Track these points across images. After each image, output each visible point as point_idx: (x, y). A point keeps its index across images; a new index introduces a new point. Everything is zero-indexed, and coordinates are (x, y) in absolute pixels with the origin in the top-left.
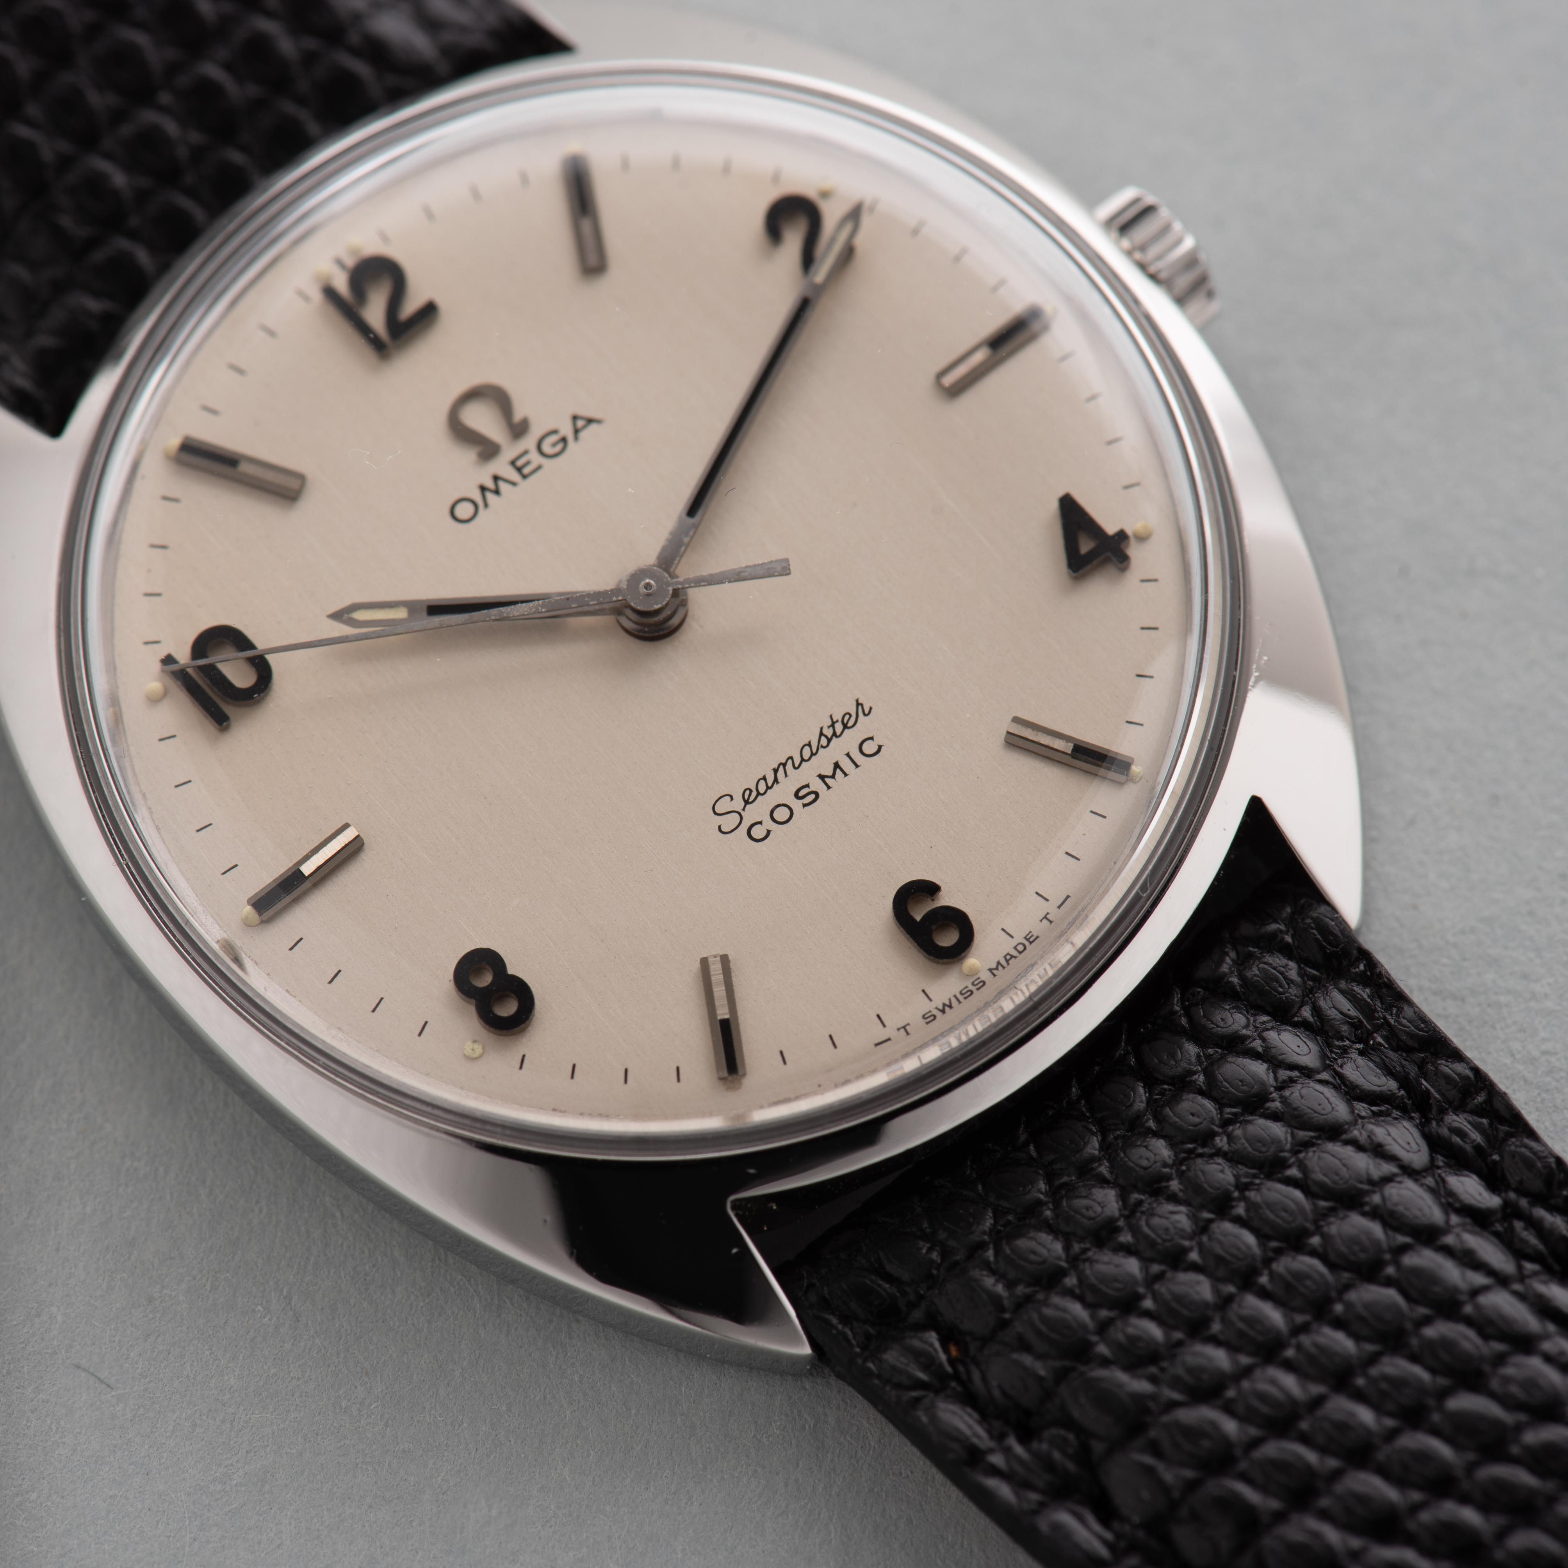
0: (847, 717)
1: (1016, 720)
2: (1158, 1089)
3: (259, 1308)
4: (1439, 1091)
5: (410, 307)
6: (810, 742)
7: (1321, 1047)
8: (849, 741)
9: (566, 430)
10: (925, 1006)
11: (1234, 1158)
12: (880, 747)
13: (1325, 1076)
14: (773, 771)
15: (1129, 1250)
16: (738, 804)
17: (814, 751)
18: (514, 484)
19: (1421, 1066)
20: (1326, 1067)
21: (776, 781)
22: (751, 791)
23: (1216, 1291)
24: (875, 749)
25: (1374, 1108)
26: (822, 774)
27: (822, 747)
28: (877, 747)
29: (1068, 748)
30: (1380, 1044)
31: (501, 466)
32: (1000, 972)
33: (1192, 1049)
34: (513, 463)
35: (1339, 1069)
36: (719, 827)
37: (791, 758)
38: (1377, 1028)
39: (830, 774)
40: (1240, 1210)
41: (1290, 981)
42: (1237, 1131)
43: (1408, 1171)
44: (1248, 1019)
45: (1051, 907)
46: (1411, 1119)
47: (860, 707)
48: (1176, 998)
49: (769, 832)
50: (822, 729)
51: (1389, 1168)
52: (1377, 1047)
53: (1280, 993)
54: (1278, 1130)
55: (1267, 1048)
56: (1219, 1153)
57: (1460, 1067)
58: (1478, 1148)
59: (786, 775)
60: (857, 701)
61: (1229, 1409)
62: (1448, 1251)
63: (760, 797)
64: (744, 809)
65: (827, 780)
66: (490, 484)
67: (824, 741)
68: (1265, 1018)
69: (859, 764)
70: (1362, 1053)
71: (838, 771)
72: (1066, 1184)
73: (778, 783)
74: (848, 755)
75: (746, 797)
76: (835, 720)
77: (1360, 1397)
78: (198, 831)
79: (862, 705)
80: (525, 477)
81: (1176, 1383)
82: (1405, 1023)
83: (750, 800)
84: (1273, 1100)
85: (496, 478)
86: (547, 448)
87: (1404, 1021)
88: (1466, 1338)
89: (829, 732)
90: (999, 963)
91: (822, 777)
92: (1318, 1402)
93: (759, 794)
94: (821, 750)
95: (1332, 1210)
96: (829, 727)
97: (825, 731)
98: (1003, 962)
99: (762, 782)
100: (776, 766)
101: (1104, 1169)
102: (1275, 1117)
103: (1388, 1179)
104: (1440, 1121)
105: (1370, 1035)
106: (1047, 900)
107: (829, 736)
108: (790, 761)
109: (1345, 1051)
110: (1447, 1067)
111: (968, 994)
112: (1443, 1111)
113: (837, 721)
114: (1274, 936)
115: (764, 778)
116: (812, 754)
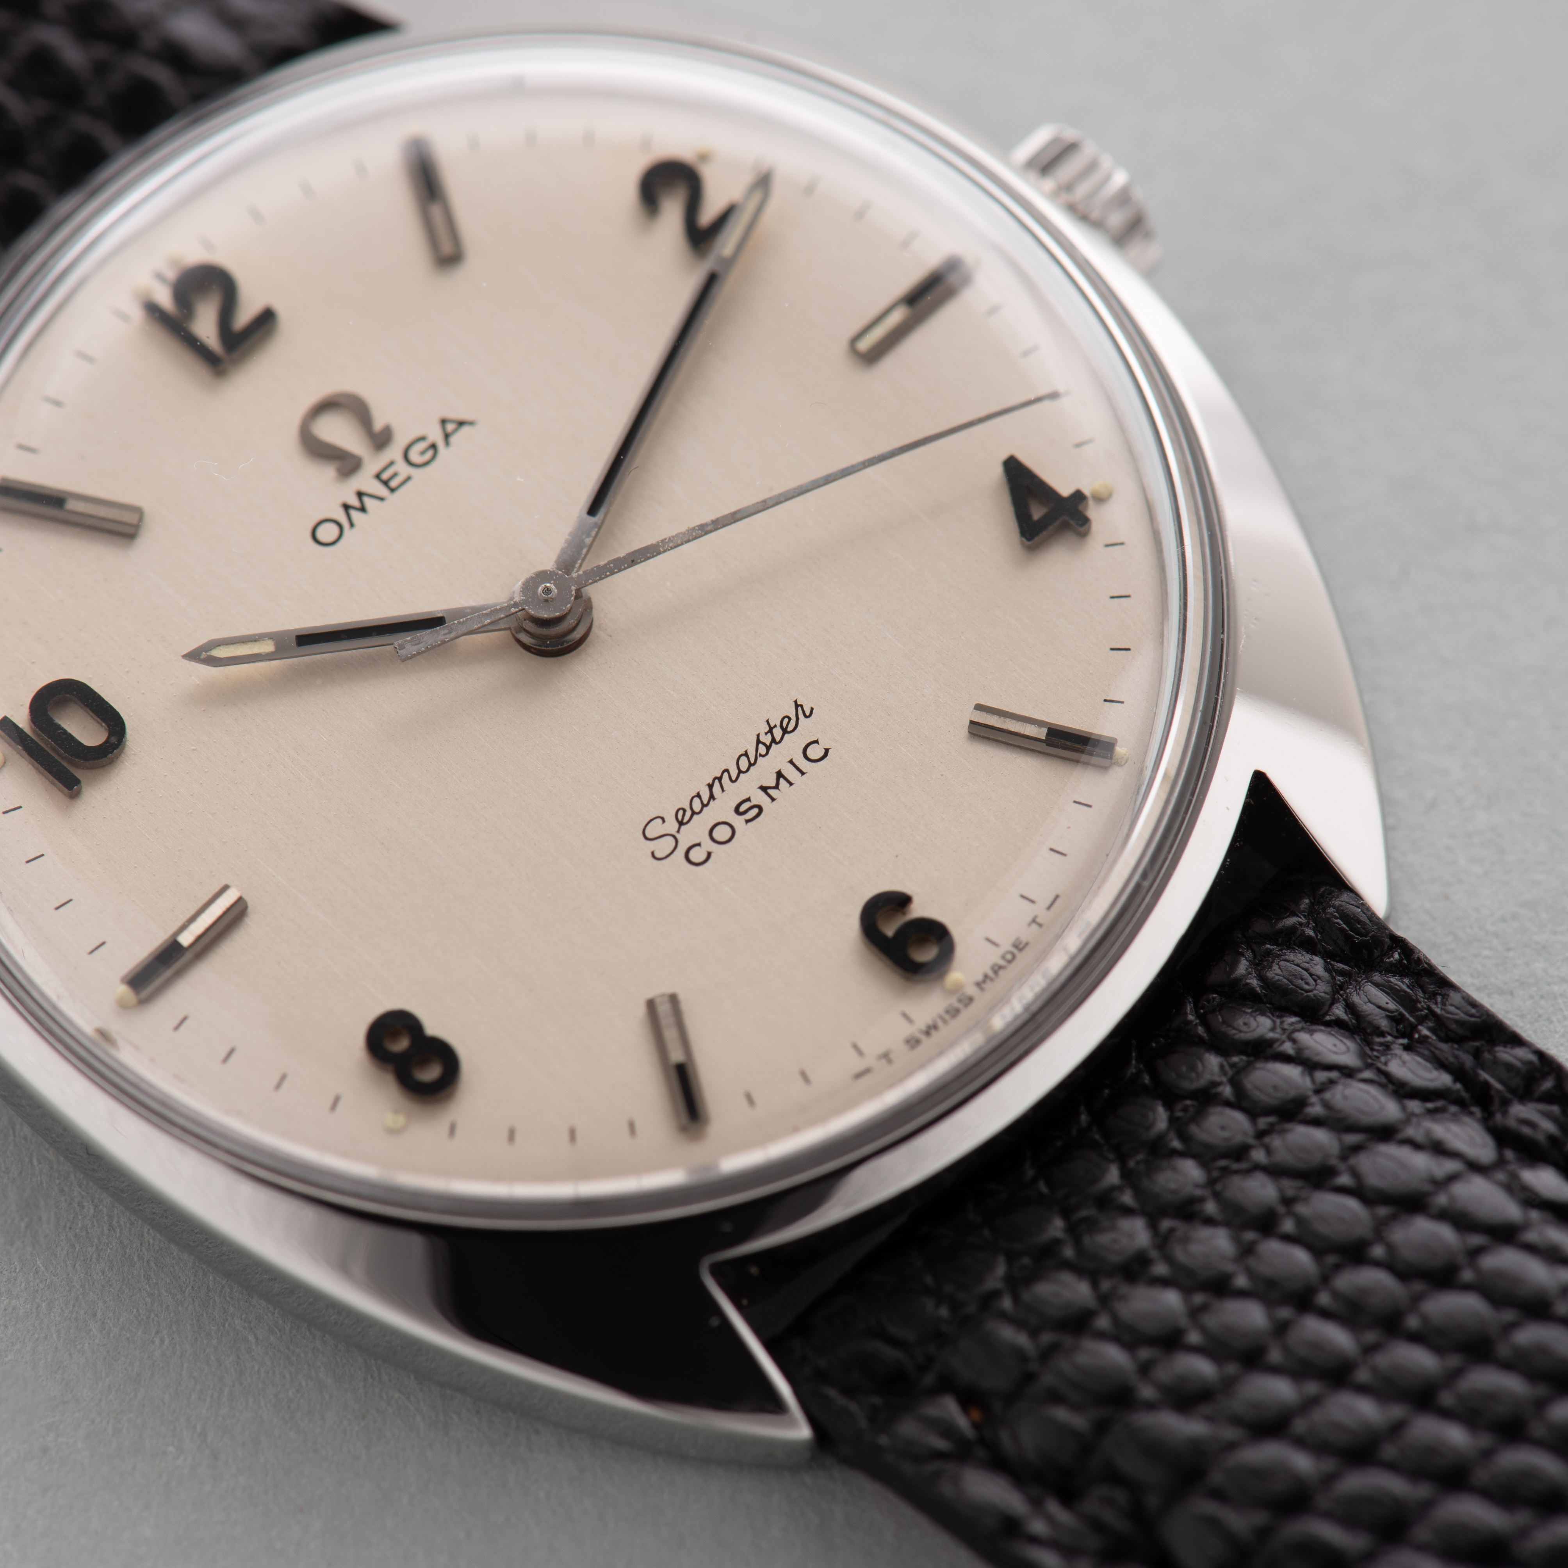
0: (786, 720)
1: (979, 707)
2: (1179, 1106)
3: (171, 1449)
4: (1500, 1081)
5: (244, 317)
6: (746, 752)
7: (1360, 1045)
8: (792, 746)
9: (435, 435)
10: (908, 1030)
11: (1275, 1171)
12: (827, 751)
13: (1368, 1074)
14: (707, 787)
15: (1164, 1282)
16: (671, 826)
17: (752, 761)
18: (381, 499)
19: (1477, 1054)
20: (1369, 1066)
21: (712, 797)
22: (684, 811)
23: (1271, 1317)
24: (822, 753)
25: (1430, 1105)
26: (764, 785)
27: (761, 755)
28: (824, 751)
29: (1042, 733)
30: (1427, 1037)
31: (365, 480)
32: (988, 985)
33: (1213, 1061)
34: (378, 476)
35: (1383, 1067)
36: (653, 854)
37: (727, 771)
38: (1421, 1020)
39: (773, 784)
40: (1288, 1226)
41: (1316, 978)
42: (1276, 1142)
43: (1475, 1167)
44: (1274, 1022)
45: (1039, 910)
46: (1471, 1114)
47: (799, 708)
48: (1189, 1008)
49: (709, 855)
50: (758, 736)
51: (1453, 1166)
52: (1424, 1040)
53: (1307, 991)
54: (1321, 1136)
55: (1299, 1051)
56: (1257, 1167)
57: (1521, 1053)
58: (1551, 1138)
59: (723, 790)
60: (796, 702)
61: (1301, 1443)
62: (1531, 1249)
63: (695, 817)
64: (678, 831)
65: (770, 791)
66: (354, 501)
67: (762, 749)
68: (1294, 1019)
69: (804, 771)
70: (1407, 1048)
71: (782, 780)
72: (1084, 1220)
73: (714, 799)
74: (791, 762)
75: (680, 818)
76: (772, 725)
77: (1447, 1414)
78: (57, 908)
79: (802, 706)
80: (392, 490)
81: (1236, 1421)
82: (1452, 1010)
83: (685, 821)
84: (1312, 1105)
85: (360, 495)
86: (414, 456)
87: (1452, 1009)
89: (767, 739)
90: (986, 975)
91: (764, 789)
92: (1400, 1426)
93: (694, 813)
94: (760, 759)
95: (1393, 1218)
96: (766, 734)
97: (763, 738)
98: (991, 974)
99: (696, 800)
100: (711, 782)
101: (1127, 1198)
102: (1316, 1122)
103: (1452, 1178)
104: (1505, 1113)
105: (1414, 1028)
106: (1033, 902)
107: (768, 744)
108: (726, 774)
109: (1387, 1047)
110: (1506, 1054)
111: (954, 1012)
112: (1505, 1103)
113: (775, 726)
114: (1293, 930)
115: (698, 795)
116: (751, 765)
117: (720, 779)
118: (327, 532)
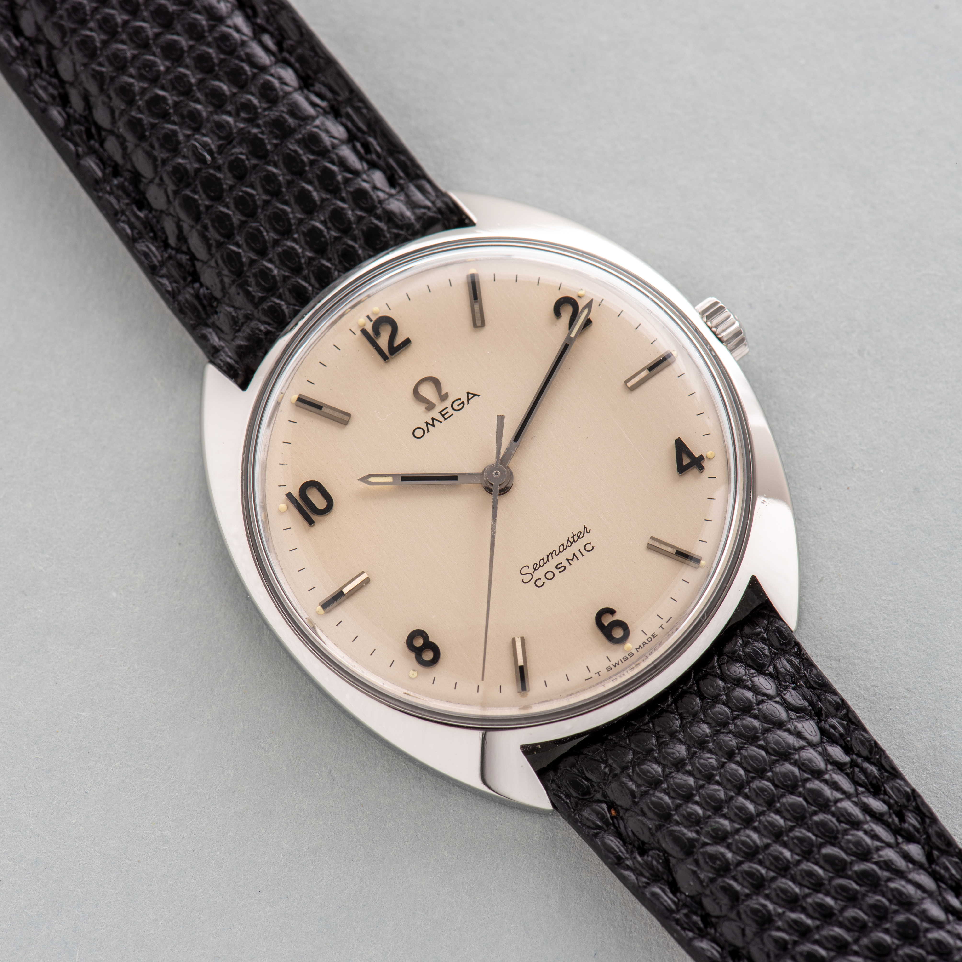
0: (580, 533)
1: (652, 538)
2: (705, 701)
3: (317, 774)
4: (826, 708)
5: (398, 341)
6: (563, 544)
7: (776, 685)
8: (580, 544)
9: (464, 399)
10: (608, 664)
11: (737, 735)
12: (593, 547)
13: (778, 699)
14: (547, 556)
15: (690, 773)
16: (531, 570)
18: (441, 422)
19: (818, 697)
20: (778, 695)
21: (548, 560)
22: (537, 565)
23: (726, 794)
24: (591, 548)
25: (798, 715)
26: (568, 558)
27: (568, 546)
29: (674, 551)
30: (802, 685)
31: (435, 413)
32: (640, 650)
33: (721, 683)
34: (440, 412)
35: (784, 696)
36: (523, 580)
37: (555, 550)
38: (801, 677)
39: (571, 558)
40: (738, 758)
41: (765, 655)
42: (738, 722)
43: (811, 745)
44: (746, 672)
45: (663, 622)
46: (813, 719)
48: (716, 658)
49: (544, 583)
50: (568, 538)
51: (803, 743)
52: (800, 687)
53: (760, 660)
54: (756, 723)
55: (754, 685)
56: (730, 732)
57: (835, 698)
58: (841, 735)
59: (552, 558)
60: (584, 526)
61: (729, 847)
62: (826, 782)
63: (541, 568)
64: (533, 573)
65: (570, 561)
66: (430, 422)
67: (569, 544)
68: (753, 671)
69: (584, 554)
70: (794, 689)
71: (575, 557)
72: (664, 742)
74: (579, 550)
75: (535, 567)
77: (785, 845)
78: (299, 571)
79: (586, 528)
80: (445, 419)
81: (708, 834)
82: (812, 678)
83: (536, 569)
84: (755, 710)
85: (433, 419)
86: (455, 406)
87: (813, 676)
88: (832, 822)
89: (571, 540)
90: (640, 646)
91: (568, 560)
92: (767, 846)
93: (540, 566)
94: (568, 548)
95: (777, 761)
96: (572, 538)
98: (642, 646)
99: (542, 561)
100: (548, 554)
101: (681, 736)
102: (755, 717)
103: (802, 748)
104: (826, 721)
105: (798, 680)
106: (662, 619)
107: (572, 542)
108: (554, 552)
109: (787, 688)
110: (830, 697)
111: (626, 658)
112: (827, 716)
113: (575, 535)
114: (758, 634)
115: (543, 559)
116: (564, 549)
117: (552, 553)
118: (419, 433)
